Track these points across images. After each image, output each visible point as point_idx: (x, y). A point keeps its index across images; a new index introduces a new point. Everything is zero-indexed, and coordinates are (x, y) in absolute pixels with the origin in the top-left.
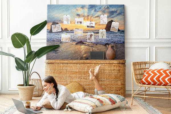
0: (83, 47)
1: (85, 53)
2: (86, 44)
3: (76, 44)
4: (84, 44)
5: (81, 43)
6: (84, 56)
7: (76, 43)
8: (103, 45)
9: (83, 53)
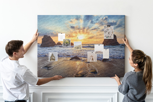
0: (78, 63)
1: (81, 69)
2: (81, 59)
3: (71, 60)
4: (79, 59)
5: (76, 58)
6: (80, 72)
7: (70, 58)
8: (101, 61)
9: (78, 70)
